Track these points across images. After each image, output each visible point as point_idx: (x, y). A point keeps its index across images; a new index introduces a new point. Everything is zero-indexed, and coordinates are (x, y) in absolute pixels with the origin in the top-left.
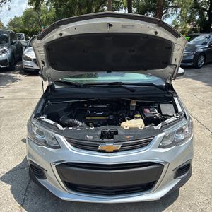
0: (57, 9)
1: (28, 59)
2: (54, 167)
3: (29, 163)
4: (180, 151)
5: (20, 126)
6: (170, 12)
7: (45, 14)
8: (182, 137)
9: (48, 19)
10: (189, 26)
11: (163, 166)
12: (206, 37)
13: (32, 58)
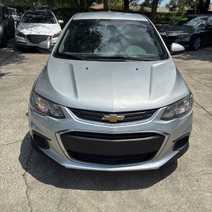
1: (22, 35)
2: (58, 136)
4: (180, 124)
8: (183, 110)
10: (186, 8)
11: (164, 137)
12: (204, 19)
13: (26, 33)
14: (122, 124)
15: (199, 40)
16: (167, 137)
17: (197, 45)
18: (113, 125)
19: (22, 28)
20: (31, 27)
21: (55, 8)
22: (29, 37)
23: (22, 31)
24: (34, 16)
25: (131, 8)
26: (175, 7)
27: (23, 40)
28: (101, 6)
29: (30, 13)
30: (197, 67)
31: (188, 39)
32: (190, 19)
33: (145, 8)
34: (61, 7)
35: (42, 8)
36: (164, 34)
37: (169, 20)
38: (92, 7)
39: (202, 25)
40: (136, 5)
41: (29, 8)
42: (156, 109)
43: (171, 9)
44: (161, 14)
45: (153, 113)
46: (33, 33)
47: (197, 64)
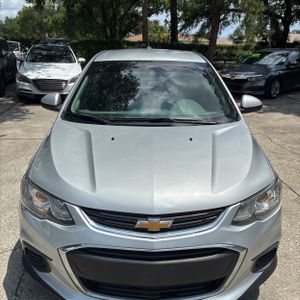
0: (68, 8)
1: (25, 79)
2: (63, 254)
3: (23, 247)
5: (11, 181)
6: (230, 18)
7: (51, 15)
8: (266, 206)
9: (55, 22)
10: (257, 40)
11: (238, 254)
12: (283, 55)
13: (31, 78)
14: (169, 234)
15: (277, 84)
16: (242, 254)
17: (275, 91)
18: (154, 236)
19: (26, 70)
20: (39, 68)
21: (75, 41)
22: (36, 82)
23: (25, 74)
24: (44, 53)
25: (180, 39)
26: (241, 38)
27: (27, 86)
28: (139, 38)
29: (38, 48)
30: (277, 124)
31: (262, 84)
32: (263, 55)
33: (199, 40)
34: (84, 38)
35: (57, 42)
36: (228, 76)
37: (234, 56)
38: (126, 39)
39: (281, 64)
40: (187, 36)
41: (38, 42)
42: (224, 208)
43: (236, 41)
44: (222, 48)
45: (218, 215)
46: (41, 77)
47: (277, 119)
